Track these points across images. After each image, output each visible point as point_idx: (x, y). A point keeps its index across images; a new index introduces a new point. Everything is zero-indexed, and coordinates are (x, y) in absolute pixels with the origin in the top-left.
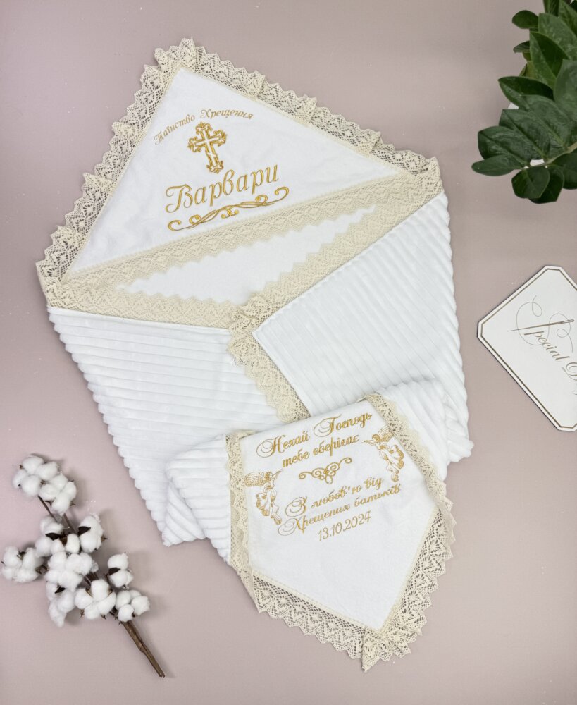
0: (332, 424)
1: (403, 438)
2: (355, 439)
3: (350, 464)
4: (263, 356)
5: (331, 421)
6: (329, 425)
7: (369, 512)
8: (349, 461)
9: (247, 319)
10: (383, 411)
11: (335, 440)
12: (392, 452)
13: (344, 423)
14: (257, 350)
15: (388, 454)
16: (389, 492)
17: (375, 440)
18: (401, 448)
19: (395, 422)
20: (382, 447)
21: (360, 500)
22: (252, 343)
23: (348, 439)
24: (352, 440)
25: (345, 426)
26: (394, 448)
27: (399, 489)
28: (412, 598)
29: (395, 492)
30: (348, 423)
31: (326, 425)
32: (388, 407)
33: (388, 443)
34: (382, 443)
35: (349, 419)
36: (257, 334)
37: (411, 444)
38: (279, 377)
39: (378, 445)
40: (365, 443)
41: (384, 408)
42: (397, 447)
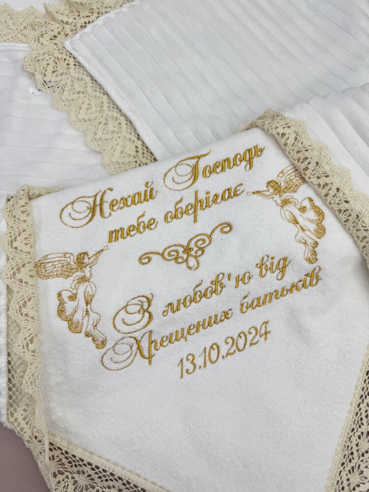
0: (195, 168)
1: (322, 181)
2: (236, 190)
3: (230, 234)
4: (81, 76)
5: (194, 161)
6: (190, 169)
7: (266, 323)
8: (227, 229)
9: (58, 25)
10: (283, 135)
11: (202, 196)
12: (303, 209)
13: (216, 166)
14: (72, 66)
15: (297, 213)
16: (300, 284)
17: (272, 190)
18: (318, 202)
19: (306, 154)
20: (285, 202)
21: (249, 300)
22: (64, 56)
23: (224, 192)
24: (231, 193)
25: (219, 170)
26: (306, 203)
27: (318, 279)
28: (355, 478)
29: (311, 284)
30: (224, 165)
31: (185, 170)
32: (293, 129)
33: (295, 195)
34: (286, 196)
35: (224, 158)
36: (71, 44)
37: (338, 190)
38: (106, 105)
39: (277, 198)
40: (255, 195)
41: (287, 131)
42: (311, 200)
